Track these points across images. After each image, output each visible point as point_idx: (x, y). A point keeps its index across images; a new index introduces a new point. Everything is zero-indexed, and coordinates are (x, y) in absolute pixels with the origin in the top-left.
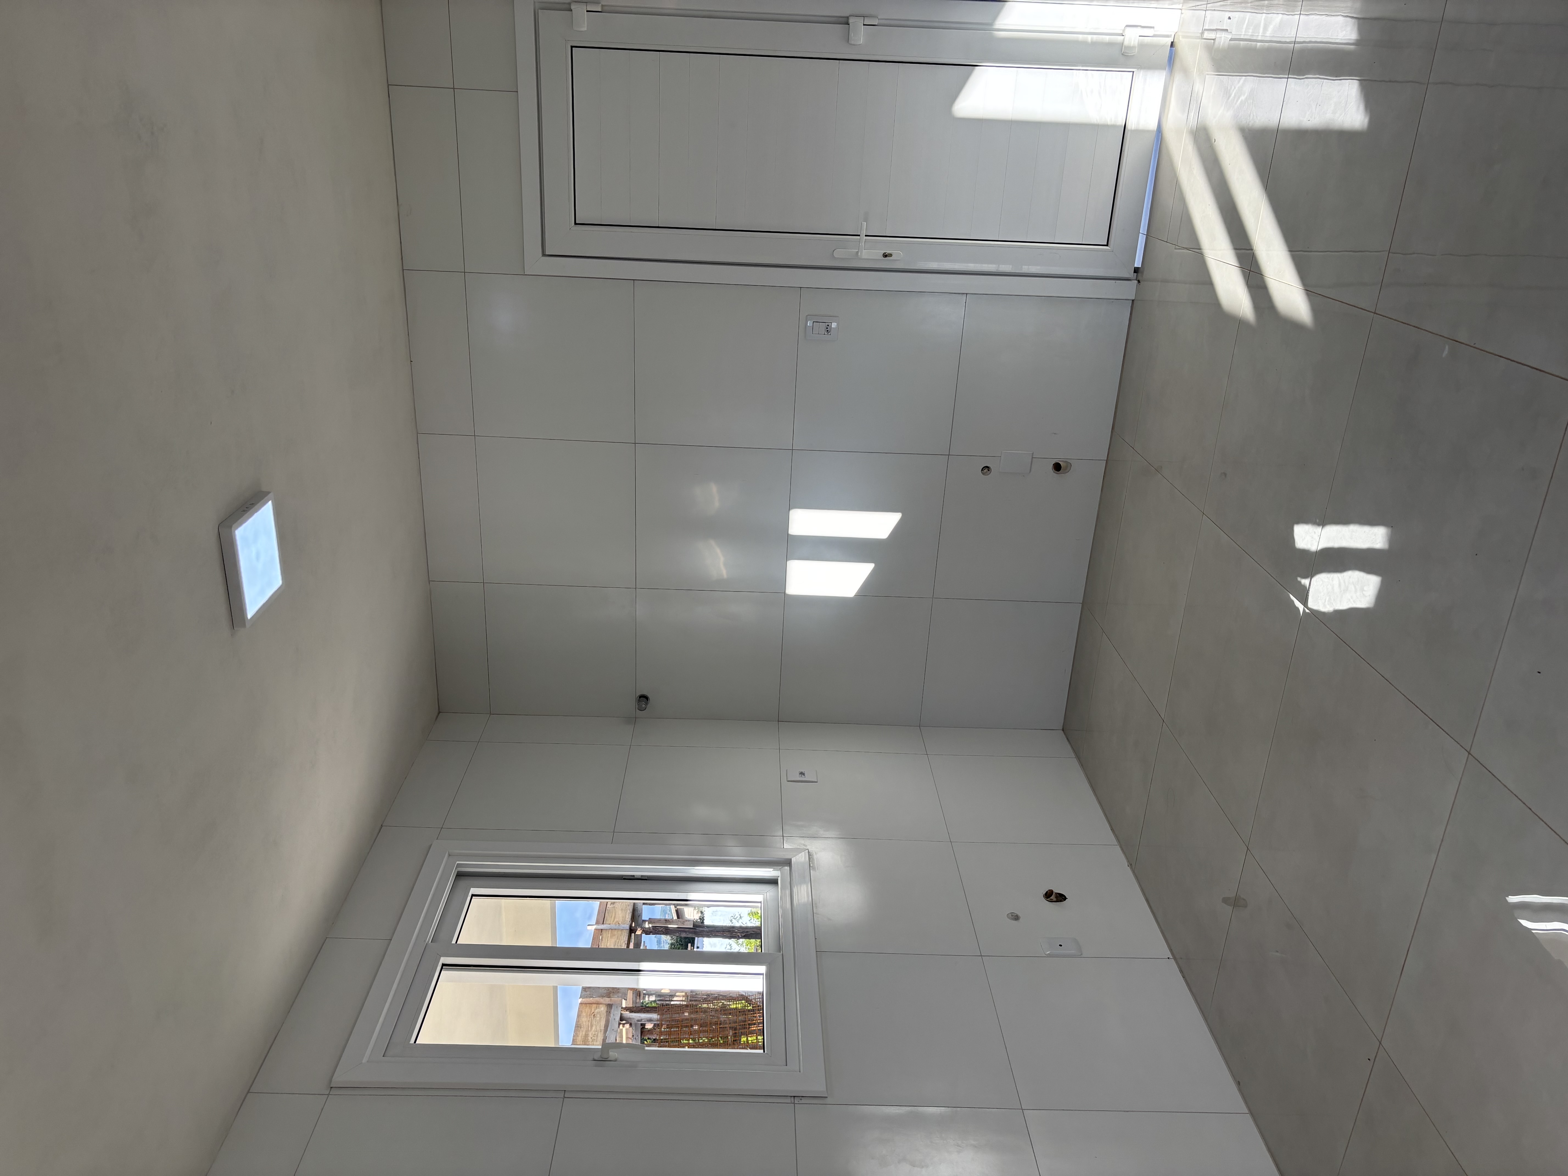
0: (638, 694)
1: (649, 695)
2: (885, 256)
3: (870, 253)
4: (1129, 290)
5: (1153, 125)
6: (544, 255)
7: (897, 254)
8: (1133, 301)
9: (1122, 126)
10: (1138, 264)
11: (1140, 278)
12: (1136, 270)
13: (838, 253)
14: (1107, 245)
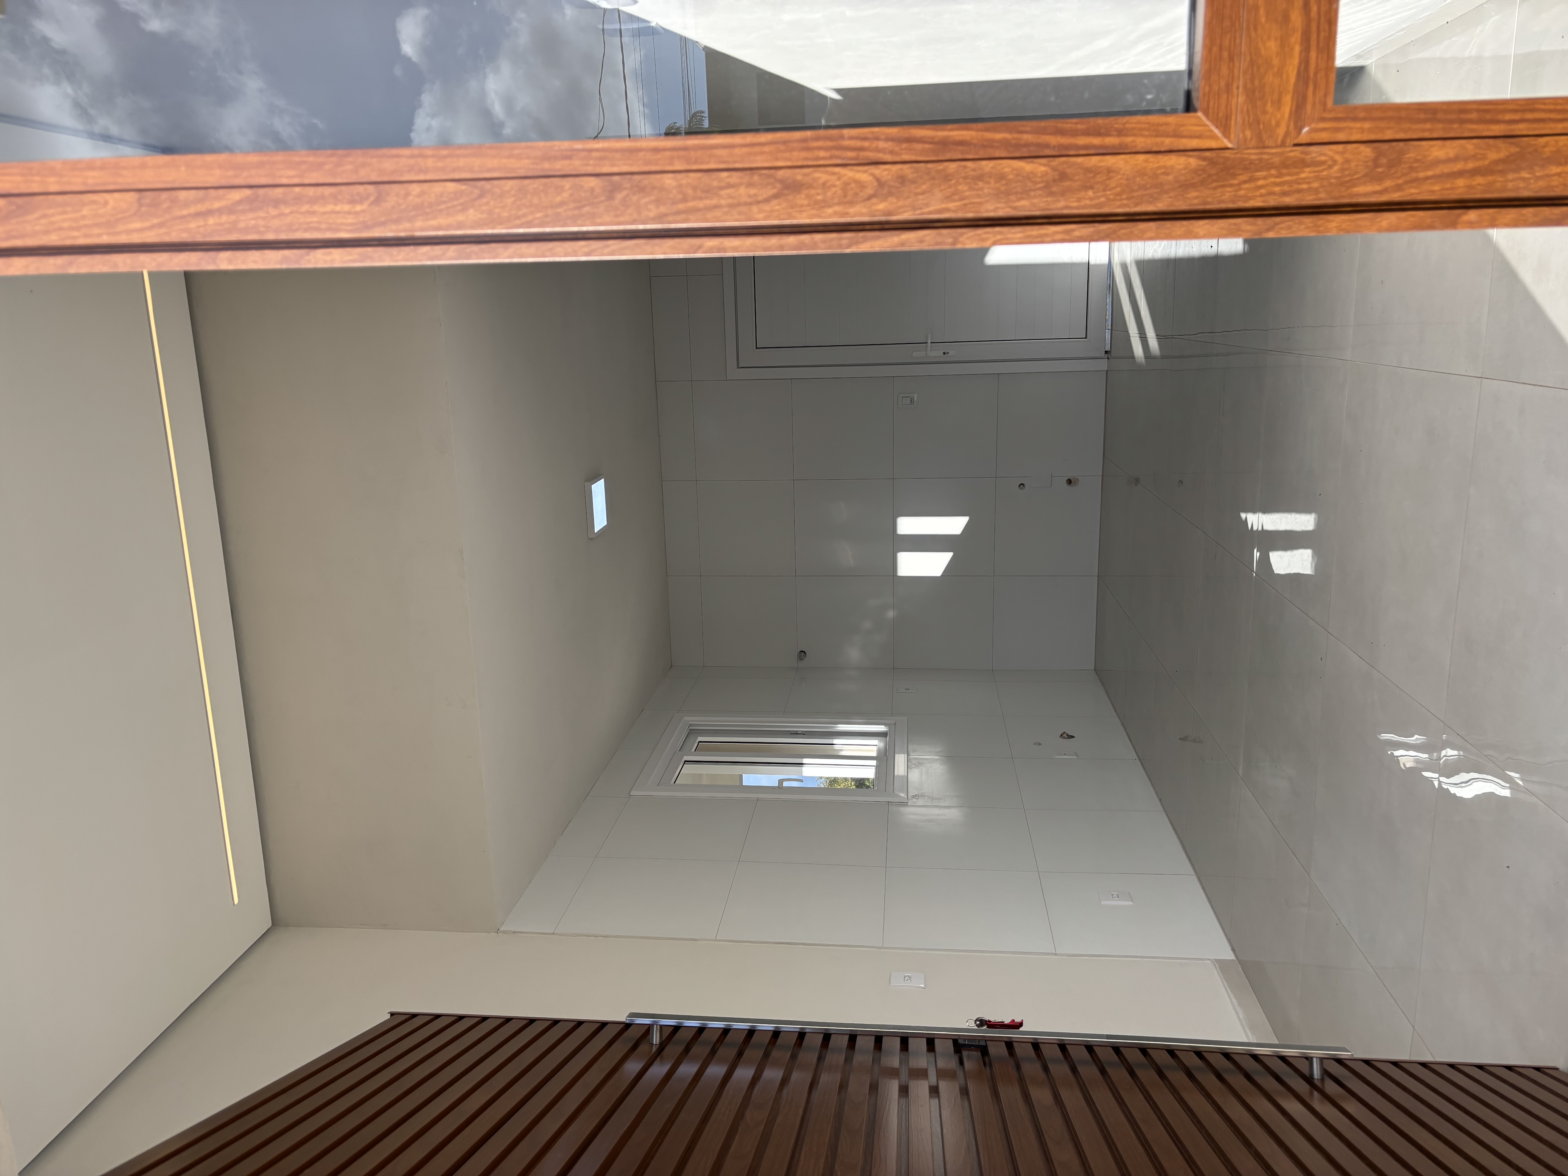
0: (799, 651)
1: (807, 653)
2: (944, 353)
3: (935, 353)
4: (1103, 365)
5: (1105, 260)
6: (738, 367)
7: (951, 353)
8: (1107, 371)
9: (1086, 263)
10: (1108, 348)
11: (1109, 357)
12: (1106, 352)
13: (915, 354)
14: (1086, 338)
